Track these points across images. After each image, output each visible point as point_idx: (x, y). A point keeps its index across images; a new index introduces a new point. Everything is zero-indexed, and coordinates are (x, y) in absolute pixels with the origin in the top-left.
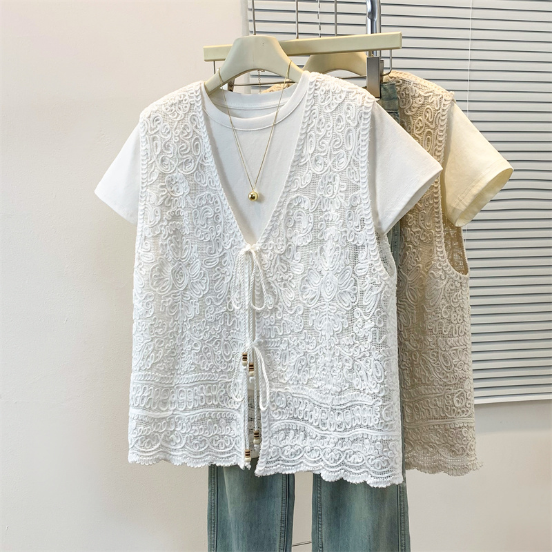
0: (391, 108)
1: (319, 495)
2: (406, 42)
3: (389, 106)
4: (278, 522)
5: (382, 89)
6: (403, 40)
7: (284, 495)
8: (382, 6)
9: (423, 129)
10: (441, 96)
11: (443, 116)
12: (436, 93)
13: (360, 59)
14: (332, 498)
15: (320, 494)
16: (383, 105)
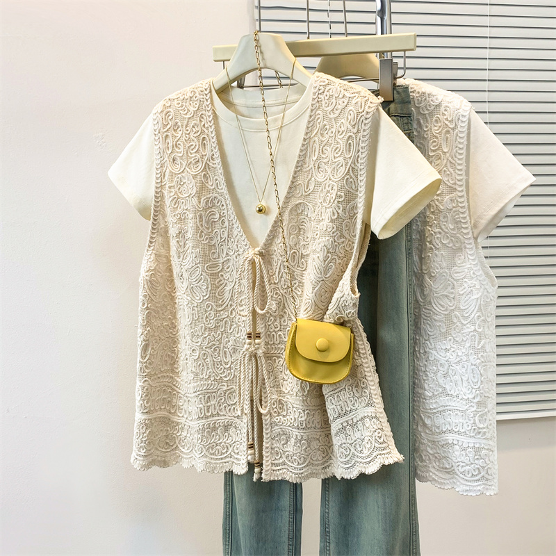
0: (404, 112)
3: (401, 109)
5: (395, 92)
7: (292, 509)
9: (344, 134)
10: (367, 98)
11: (366, 119)
12: (362, 94)
16: (396, 109)
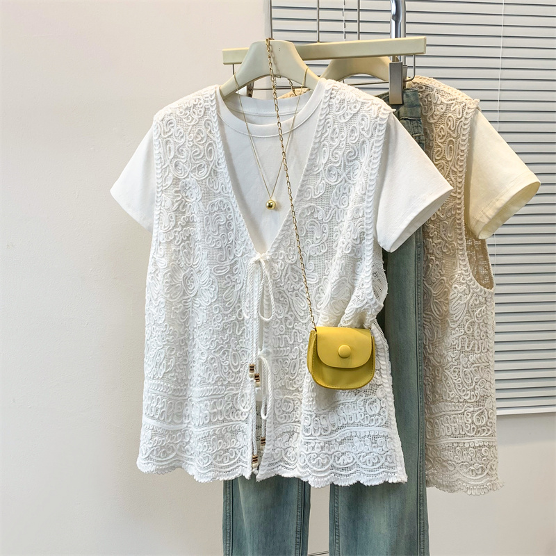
0: (413, 115)
1: (336, 505)
2: (429, 51)
3: (411, 113)
4: (293, 532)
5: (404, 95)
6: (427, 48)
7: (300, 503)
8: (407, 14)
9: (445, 138)
10: (464, 104)
11: (465, 124)
12: (459, 101)
13: (383, 64)
14: (349, 509)
15: (337, 503)
16: (406, 113)
